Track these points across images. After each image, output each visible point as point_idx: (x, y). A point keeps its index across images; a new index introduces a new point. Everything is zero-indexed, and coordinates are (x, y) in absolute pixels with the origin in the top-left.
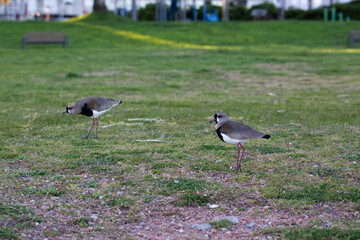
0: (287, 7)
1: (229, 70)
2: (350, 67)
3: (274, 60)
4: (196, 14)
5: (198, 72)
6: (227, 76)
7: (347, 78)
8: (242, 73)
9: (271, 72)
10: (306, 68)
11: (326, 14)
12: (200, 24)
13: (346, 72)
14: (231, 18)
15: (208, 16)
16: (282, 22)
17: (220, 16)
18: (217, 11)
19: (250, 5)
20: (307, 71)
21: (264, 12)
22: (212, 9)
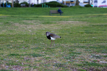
0: (31, 3)
1: (15, 22)
2: (52, 22)
3: (29, 19)
4: (4, 5)
5: (5, 23)
6: (15, 25)
7: (52, 25)
8: (19, 23)
9: (28, 23)
10: (39, 22)
11: (43, 6)
12: (5, 8)
13: (51, 23)
14: (14, 7)
15: (8, 6)
16: (30, 8)
17: (11, 6)
18: (10, 4)
19: (20, 3)
20: (40, 23)
21: (24, 5)
22: (9, 4)
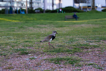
0: (46, 9)
1: (29, 27)
2: (65, 25)
3: (43, 24)
4: (18, 12)
5: (20, 28)
6: (29, 28)
7: (65, 28)
8: (34, 27)
9: (42, 27)
10: (52, 26)
12: (19, 15)
14: (29, 13)
15: (22, 12)
16: (45, 14)
17: (25, 12)
18: (24, 11)
19: (34, 9)
20: (53, 27)
21: (39, 11)
22: (23, 10)
